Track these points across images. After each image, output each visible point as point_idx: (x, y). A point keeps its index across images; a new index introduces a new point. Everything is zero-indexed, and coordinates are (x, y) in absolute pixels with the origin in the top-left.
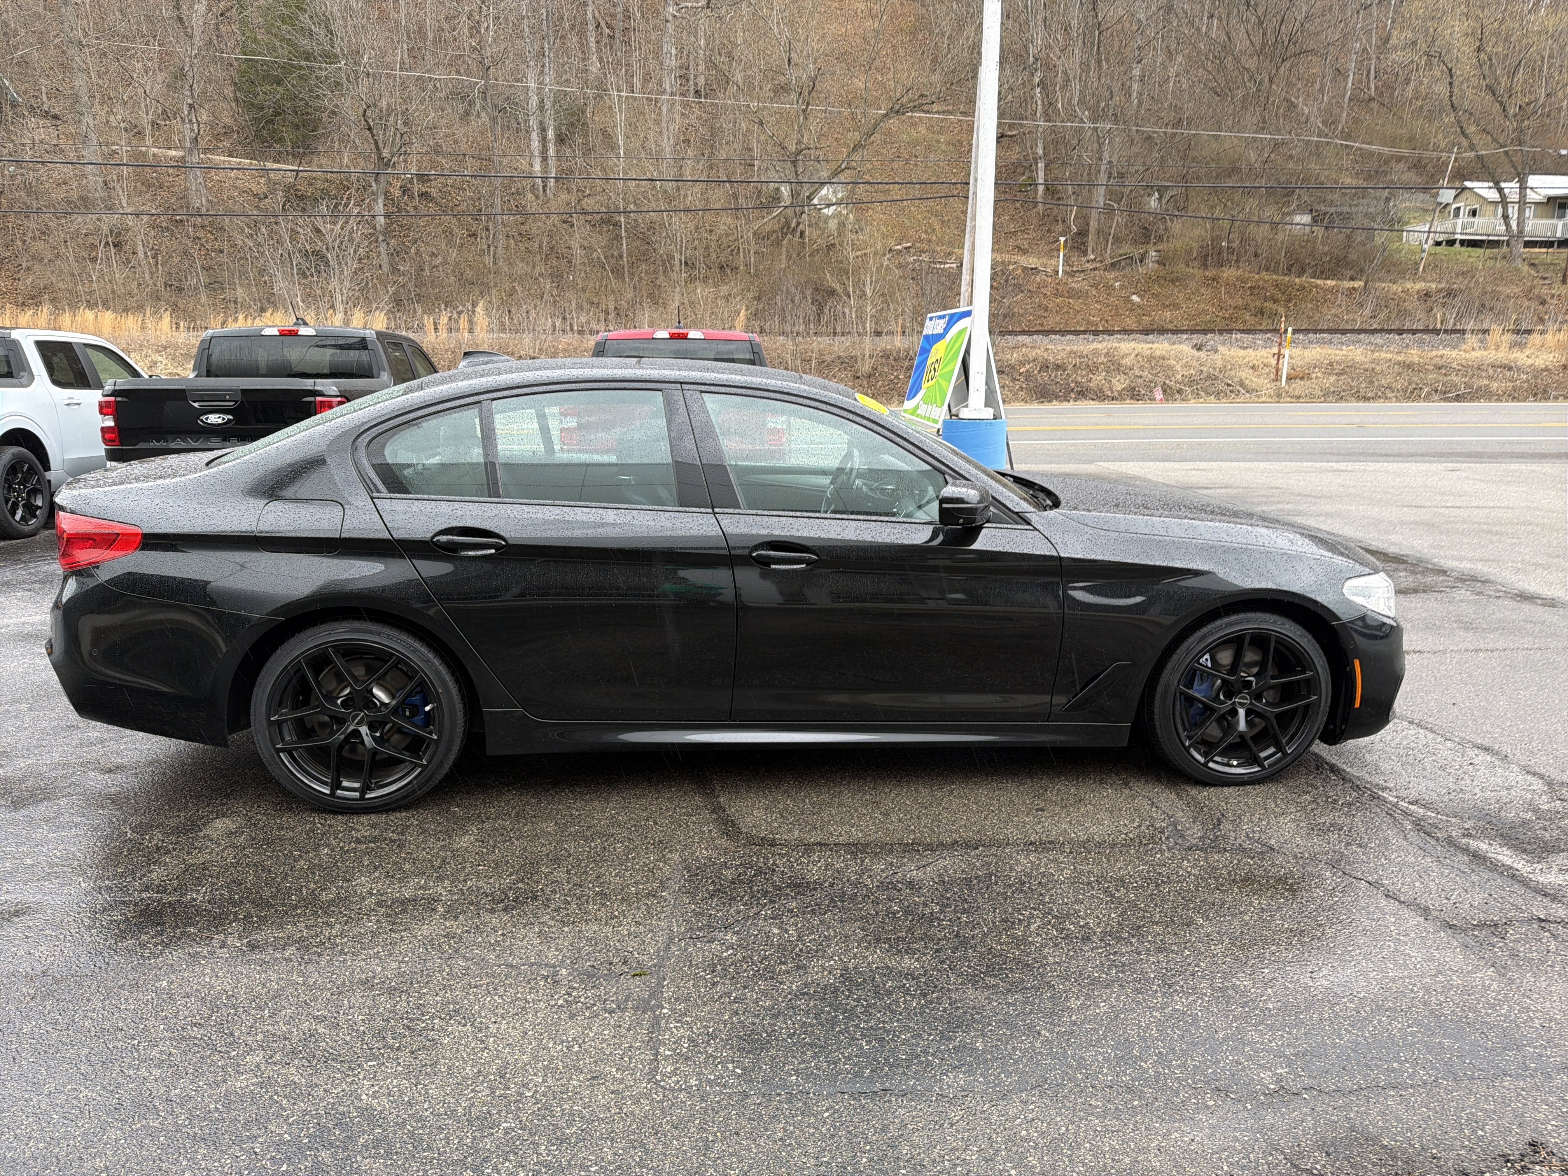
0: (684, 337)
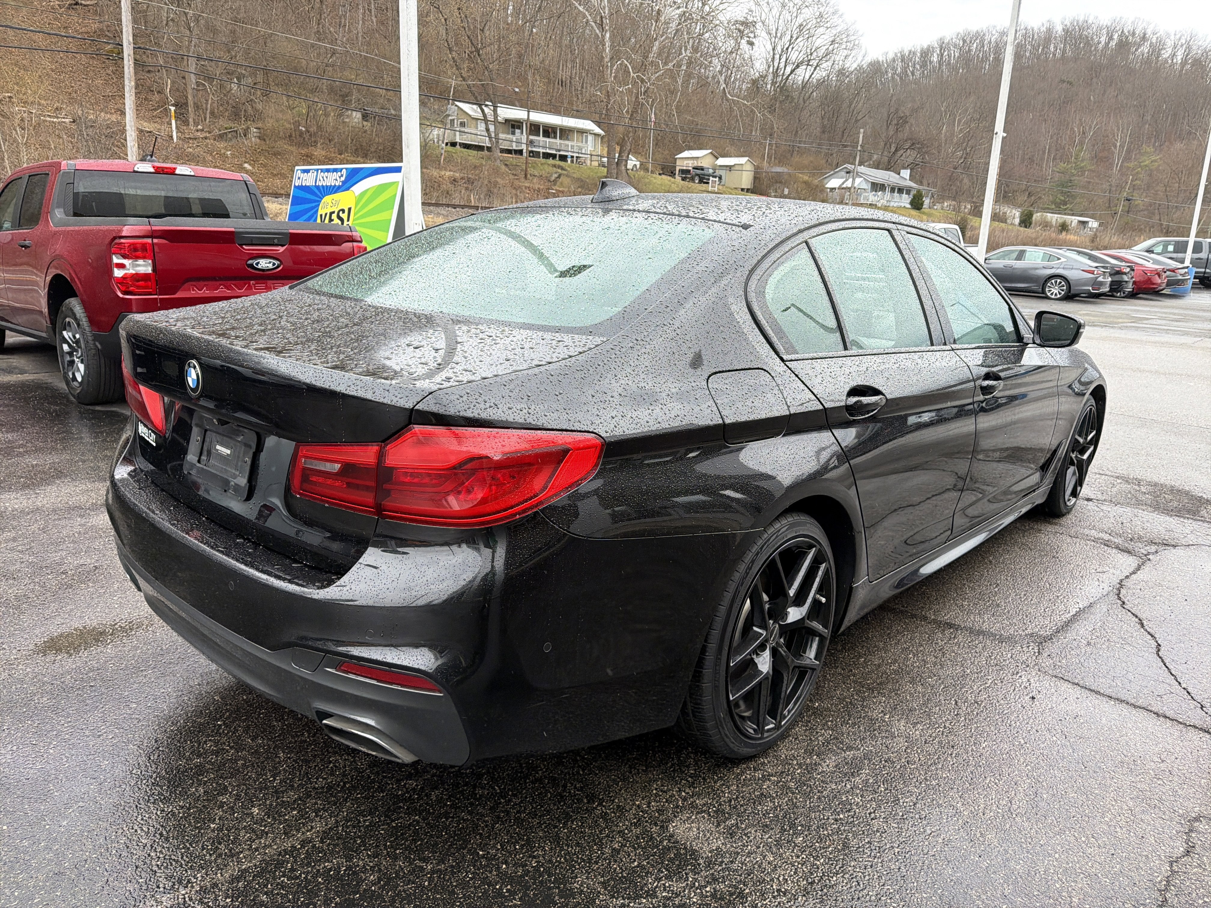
0: (171, 172)
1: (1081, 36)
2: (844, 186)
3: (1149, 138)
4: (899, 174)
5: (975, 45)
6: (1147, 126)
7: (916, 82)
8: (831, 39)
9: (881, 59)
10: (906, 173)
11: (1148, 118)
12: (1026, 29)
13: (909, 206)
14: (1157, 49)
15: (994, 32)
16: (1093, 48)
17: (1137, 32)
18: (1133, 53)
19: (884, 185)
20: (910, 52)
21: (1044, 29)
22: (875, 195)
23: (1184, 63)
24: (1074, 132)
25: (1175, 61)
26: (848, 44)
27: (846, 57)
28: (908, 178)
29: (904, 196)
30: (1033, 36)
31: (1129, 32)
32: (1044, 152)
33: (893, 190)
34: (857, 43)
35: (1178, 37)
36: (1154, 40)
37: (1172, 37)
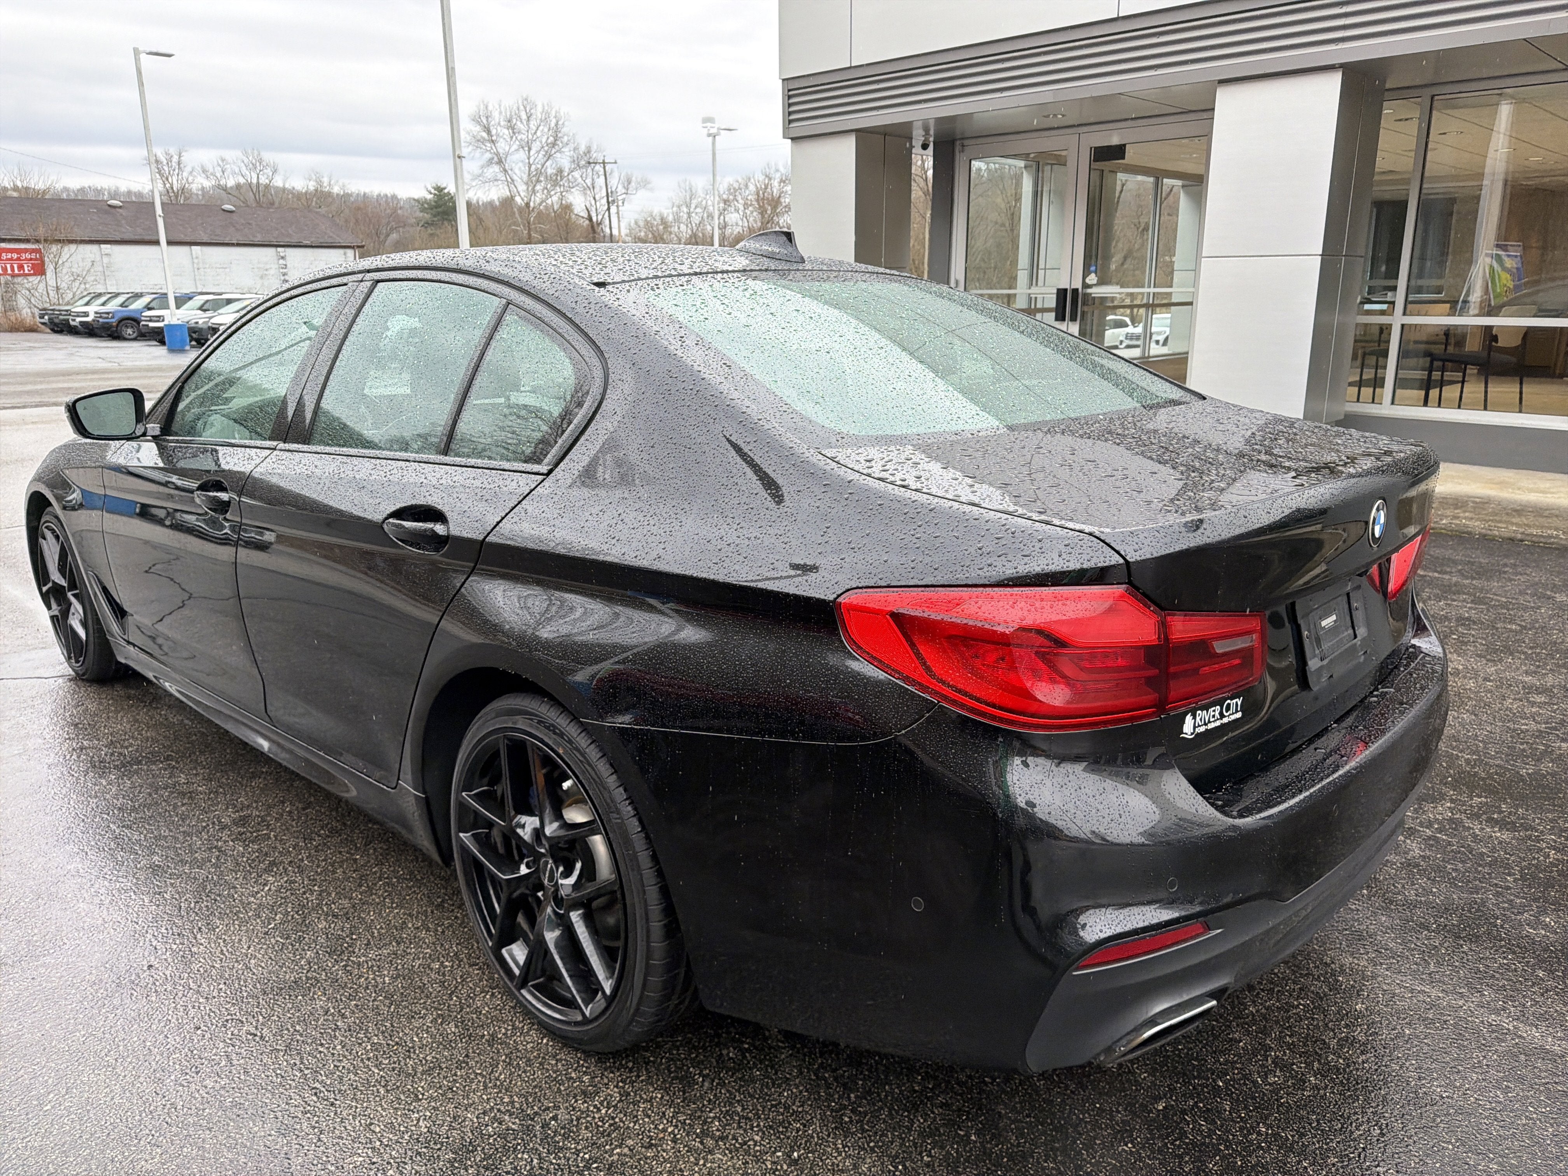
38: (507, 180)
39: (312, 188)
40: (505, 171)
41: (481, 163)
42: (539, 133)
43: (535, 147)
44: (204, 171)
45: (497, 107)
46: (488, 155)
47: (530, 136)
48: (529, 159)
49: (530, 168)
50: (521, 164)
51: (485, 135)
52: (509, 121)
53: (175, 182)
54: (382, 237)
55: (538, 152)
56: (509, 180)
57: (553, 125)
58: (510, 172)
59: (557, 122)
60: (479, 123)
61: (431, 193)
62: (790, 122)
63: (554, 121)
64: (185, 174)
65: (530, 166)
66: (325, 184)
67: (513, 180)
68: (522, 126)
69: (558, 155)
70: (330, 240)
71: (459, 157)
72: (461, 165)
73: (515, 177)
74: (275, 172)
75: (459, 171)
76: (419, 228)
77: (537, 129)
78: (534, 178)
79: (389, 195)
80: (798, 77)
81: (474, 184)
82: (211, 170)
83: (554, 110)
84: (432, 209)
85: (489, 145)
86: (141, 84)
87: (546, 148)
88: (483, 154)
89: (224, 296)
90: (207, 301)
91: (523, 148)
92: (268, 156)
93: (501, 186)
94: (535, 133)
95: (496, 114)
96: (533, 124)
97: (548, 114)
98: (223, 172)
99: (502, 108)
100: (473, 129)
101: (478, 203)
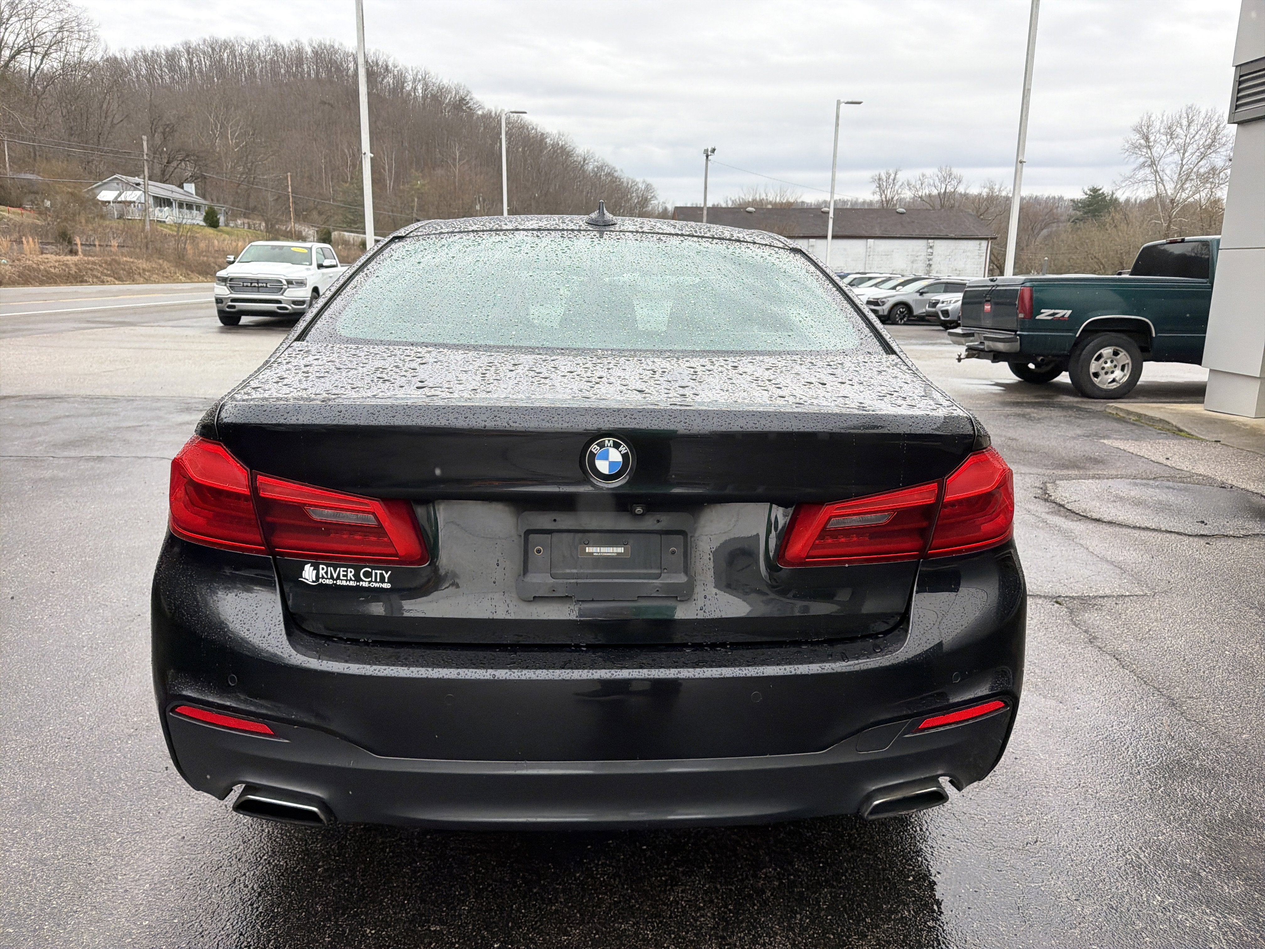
1: (331, 59)
2: (119, 199)
3: (411, 164)
4: (182, 188)
5: (225, 55)
6: (407, 152)
7: (168, 88)
8: (59, 25)
9: (118, 56)
10: (190, 187)
11: (406, 144)
12: (276, 45)
13: (202, 223)
14: (400, 81)
15: (244, 44)
16: (344, 73)
17: (380, 63)
18: (381, 83)
19: (168, 200)
20: (153, 52)
21: (293, 48)
22: (161, 211)
23: (425, 97)
24: (345, 154)
25: (417, 94)
26: (82, 34)
27: (83, 49)
28: (194, 192)
29: (195, 212)
30: (284, 53)
31: (373, 62)
32: (321, 172)
33: (181, 205)
34: (92, 34)
35: (415, 72)
36: (396, 73)
37: (410, 72)
38: (1156, 180)
39: (984, 194)
40: (1156, 171)
41: (1134, 166)
42: (1197, 137)
43: (1190, 150)
44: (909, 184)
45: (1160, 117)
46: (1142, 160)
47: (1188, 140)
48: (1182, 160)
49: (1181, 169)
50: (1173, 166)
51: (1142, 142)
52: (1170, 128)
53: (889, 193)
54: (1036, 232)
55: (1193, 154)
56: (1159, 180)
57: (1213, 127)
58: (1161, 173)
59: (1219, 125)
60: (1139, 132)
61: (1086, 194)
62: (1237, 107)
63: (1216, 124)
64: (897, 187)
65: (1182, 165)
66: (996, 190)
67: (1162, 180)
68: (1181, 132)
69: (1214, 155)
70: (970, 233)
71: (1021, 162)
72: (1022, 169)
73: (1165, 178)
74: (960, 182)
75: (1019, 173)
76: (1069, 223)
77: (1197, 133)
78: (1184, 178)
79: (1057, 197)
80: (1252, 62)
81: (1123, 185)
82: (913, 184)
83: (1217, 115)
84: (1084, 207)
85: (1145, 150)
86: (837, 125)
87: (1202, 150)
88: (1137, 158)
89: (868, 275)
90: (855, 279)
91: (1178, 151)
92: (956, 171)
93: (1149, 186)
94: (1193, 137)
95: (1157, 124)
96: (1192, 130)
97: (1210, 118)
98: (922, 185)
99: (1165, 118)
100: (1132, 137)
101: (1136, 201)
